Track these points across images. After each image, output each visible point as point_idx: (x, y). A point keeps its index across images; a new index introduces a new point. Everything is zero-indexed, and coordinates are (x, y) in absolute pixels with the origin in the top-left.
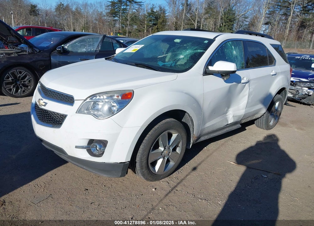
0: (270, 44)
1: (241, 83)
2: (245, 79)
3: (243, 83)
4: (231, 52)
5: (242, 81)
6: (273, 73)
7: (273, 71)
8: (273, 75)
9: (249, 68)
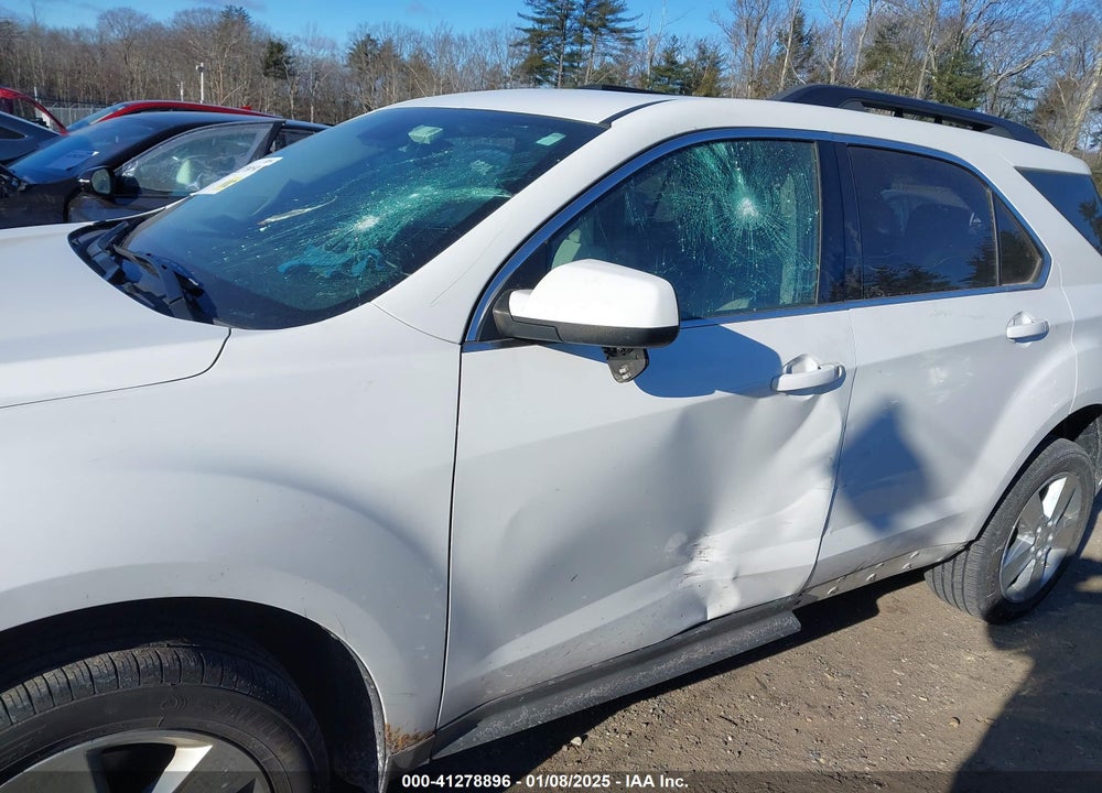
0: (1016, 168)
1: (771, 390)
2: (811, 365)
3: (789, 393)
4: (719, 208)
5: (785, 382)
6: (1027, 326)
7: (1026, 319)
8: (1018, 340)
9: (847, 302)
